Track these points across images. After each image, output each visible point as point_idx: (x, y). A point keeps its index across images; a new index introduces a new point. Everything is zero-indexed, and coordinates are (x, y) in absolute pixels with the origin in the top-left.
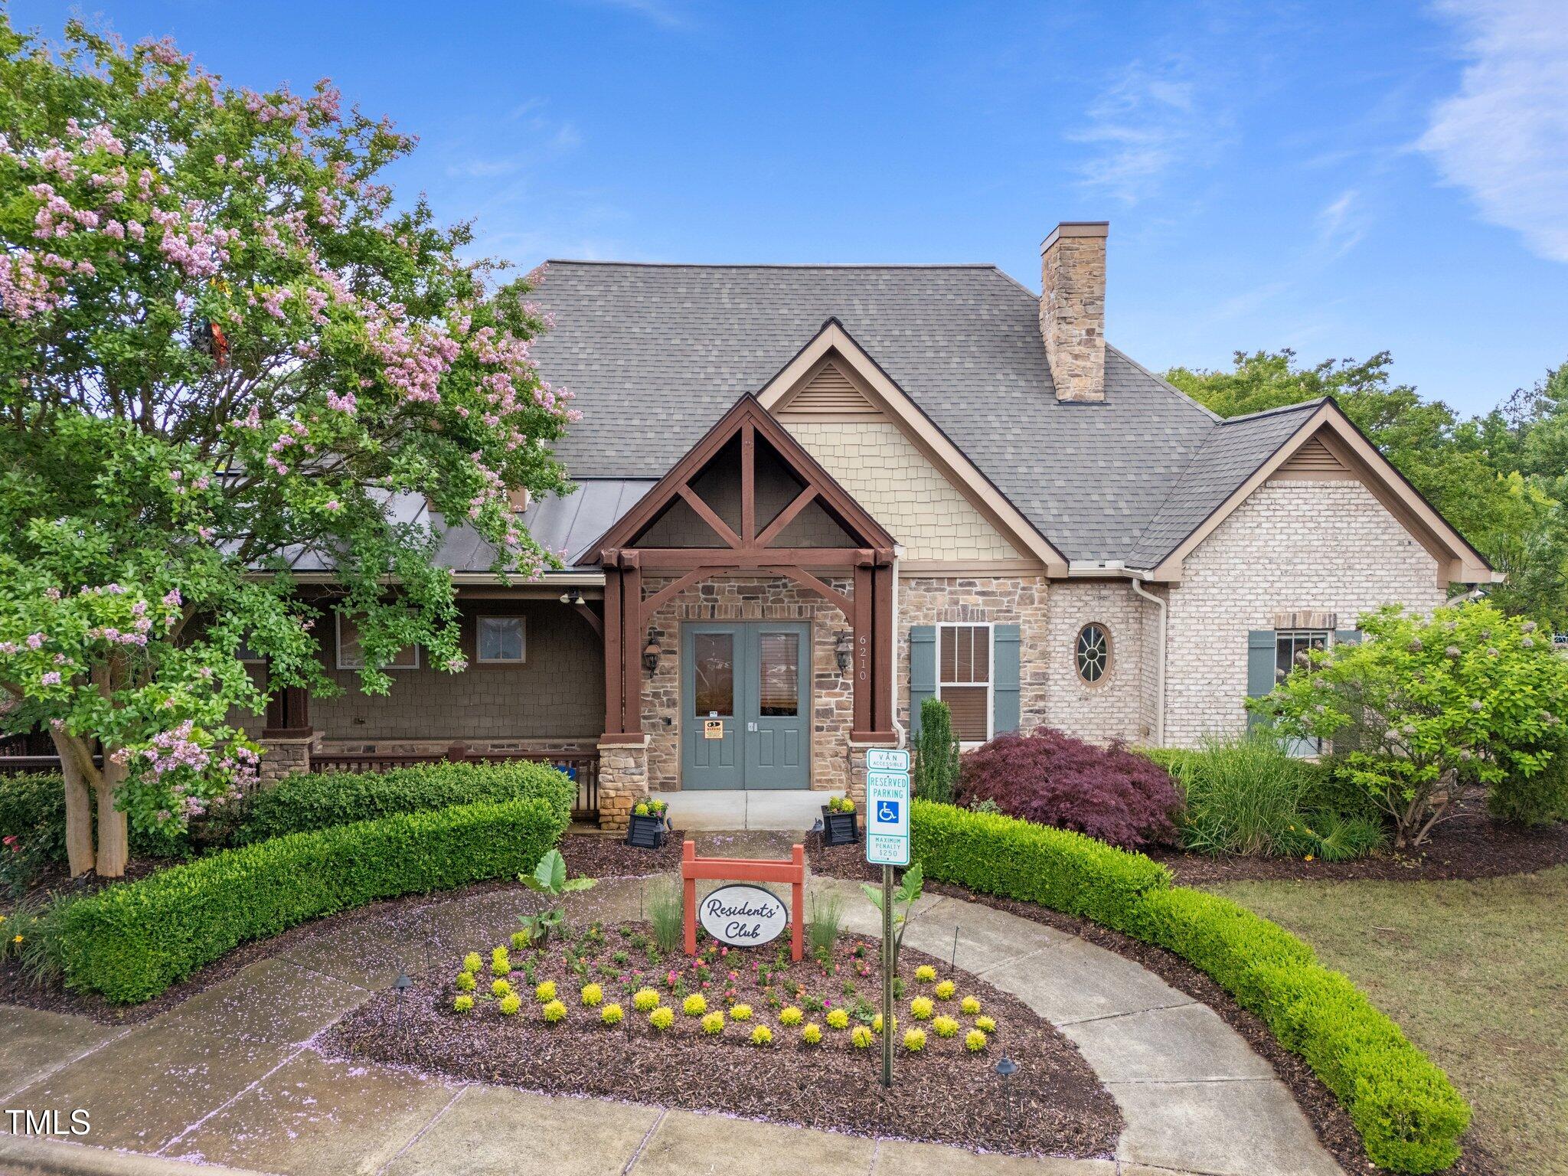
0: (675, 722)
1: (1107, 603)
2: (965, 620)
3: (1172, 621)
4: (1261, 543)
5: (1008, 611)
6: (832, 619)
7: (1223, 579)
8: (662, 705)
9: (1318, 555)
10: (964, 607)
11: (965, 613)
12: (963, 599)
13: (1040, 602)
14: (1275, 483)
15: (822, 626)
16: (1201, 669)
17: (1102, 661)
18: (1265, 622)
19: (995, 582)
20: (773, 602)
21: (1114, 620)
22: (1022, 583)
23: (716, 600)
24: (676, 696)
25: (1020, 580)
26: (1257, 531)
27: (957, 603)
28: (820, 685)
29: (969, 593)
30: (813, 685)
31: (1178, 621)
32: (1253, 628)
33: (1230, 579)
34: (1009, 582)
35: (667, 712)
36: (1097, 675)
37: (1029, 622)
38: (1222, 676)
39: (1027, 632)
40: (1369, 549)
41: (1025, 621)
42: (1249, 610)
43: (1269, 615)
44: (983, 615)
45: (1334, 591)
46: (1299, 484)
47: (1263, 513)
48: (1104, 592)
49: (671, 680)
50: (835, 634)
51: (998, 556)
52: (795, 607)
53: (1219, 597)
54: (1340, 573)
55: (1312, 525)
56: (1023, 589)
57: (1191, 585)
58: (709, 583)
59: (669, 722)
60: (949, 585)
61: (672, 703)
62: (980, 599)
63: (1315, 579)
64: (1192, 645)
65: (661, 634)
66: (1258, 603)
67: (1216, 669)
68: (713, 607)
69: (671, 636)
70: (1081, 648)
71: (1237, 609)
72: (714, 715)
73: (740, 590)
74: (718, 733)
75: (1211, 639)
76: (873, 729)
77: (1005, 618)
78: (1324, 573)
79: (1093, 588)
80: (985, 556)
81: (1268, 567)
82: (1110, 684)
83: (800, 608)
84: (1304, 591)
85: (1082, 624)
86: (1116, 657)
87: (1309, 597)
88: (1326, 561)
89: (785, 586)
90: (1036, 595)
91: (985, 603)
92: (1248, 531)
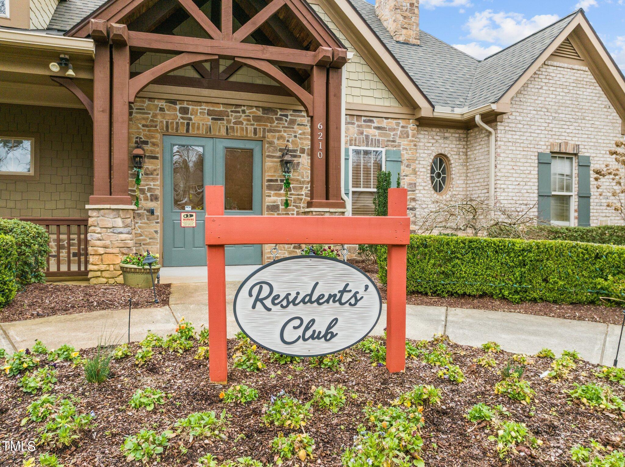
0: (158, 213)
1: (448, 142)
2: (367, 145)
3: (499, 143)
4: (543, 99)
5: (394, 141)
6: (278, 139)
7: (525, 119)
8: (146, 199)
9: (570, 109)
10: (367, 137)
11: (367, 140)
12: (366, 131)
13: (413, 137)
14: (549, 63)
15: (271, 143)
16: (515, 175)
17: (444, 179)
18: (545, 147)
19: (385, 121)
20: (235, 123)
21: (452, 153)
22: (402, 123)
23: (190, 119)
24: (158, 192)
25: (400, 121)
26: (541, 91)
27: (362, 133)
28: (269, 188)
29: (369, 127)
30: (265, 187)
31: (502, 143)
32: (540, 151)
33: (528, 119)
34: (394, 122)
35: (151, 205)
36: (441, 188)
37: (406, 149)
38: (525, 180)
39: (406, 156)
40: (592, 108)
41: (404, 149)
42: (538, 139)
43: (547, 144)
44: (378, 143)
45: (577, 132)
46: (561, 65)
47: (544, 80)
48: (447, 135)
49: (154, 180)
50: (281, 150)
51: (387, 103)
52: (251, 128)
53: (523, 130)
54: (579, 121)
55: (566, 91)
56: (403, 127)
57: (509, 121)
58: (185, 105)
59: (152, 212)
60: (357, 120)
61: (154, 198)
62: (377, 132)
63: (568, 123)
64: (509, 159)
65: (146, 143)
66: (542, 136)
67: (522, 176)
68: (188, 124)
69: (154, 144)
70: (432, 171)
71: (531, 138)
72: (188, 208)
73: (210, 113)
74: (191, 223)
75: (519, 156)
76: (327, 198)
77: (392, 146)
78: (572, 120)
79: (440, 131)
80: (379, 102)
81: (547, 113)
82: (450, 193)
83: (255, 130)
84: (564, 130)
85: (434, 154)
86: (453, 176)
87: (566, 134)
88: (573, 113)
89: (244, 112)
90: (410, 132)
91: (380, 135)
92: (536, 90)
